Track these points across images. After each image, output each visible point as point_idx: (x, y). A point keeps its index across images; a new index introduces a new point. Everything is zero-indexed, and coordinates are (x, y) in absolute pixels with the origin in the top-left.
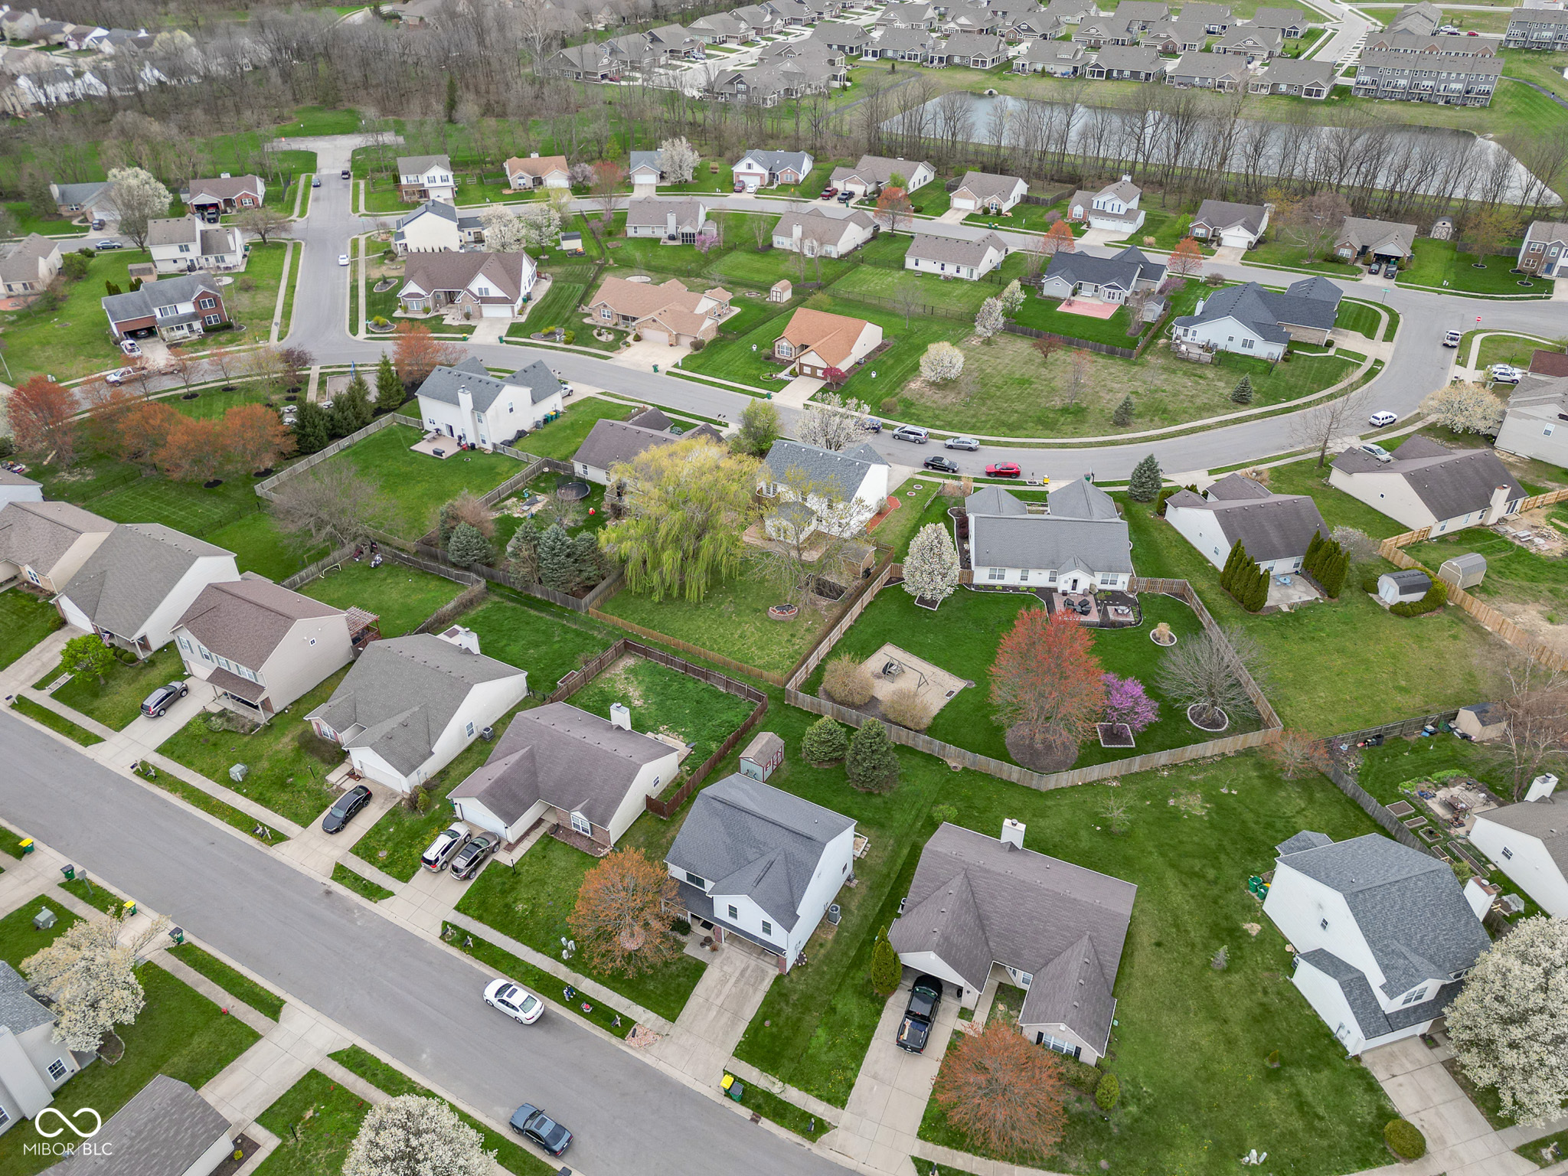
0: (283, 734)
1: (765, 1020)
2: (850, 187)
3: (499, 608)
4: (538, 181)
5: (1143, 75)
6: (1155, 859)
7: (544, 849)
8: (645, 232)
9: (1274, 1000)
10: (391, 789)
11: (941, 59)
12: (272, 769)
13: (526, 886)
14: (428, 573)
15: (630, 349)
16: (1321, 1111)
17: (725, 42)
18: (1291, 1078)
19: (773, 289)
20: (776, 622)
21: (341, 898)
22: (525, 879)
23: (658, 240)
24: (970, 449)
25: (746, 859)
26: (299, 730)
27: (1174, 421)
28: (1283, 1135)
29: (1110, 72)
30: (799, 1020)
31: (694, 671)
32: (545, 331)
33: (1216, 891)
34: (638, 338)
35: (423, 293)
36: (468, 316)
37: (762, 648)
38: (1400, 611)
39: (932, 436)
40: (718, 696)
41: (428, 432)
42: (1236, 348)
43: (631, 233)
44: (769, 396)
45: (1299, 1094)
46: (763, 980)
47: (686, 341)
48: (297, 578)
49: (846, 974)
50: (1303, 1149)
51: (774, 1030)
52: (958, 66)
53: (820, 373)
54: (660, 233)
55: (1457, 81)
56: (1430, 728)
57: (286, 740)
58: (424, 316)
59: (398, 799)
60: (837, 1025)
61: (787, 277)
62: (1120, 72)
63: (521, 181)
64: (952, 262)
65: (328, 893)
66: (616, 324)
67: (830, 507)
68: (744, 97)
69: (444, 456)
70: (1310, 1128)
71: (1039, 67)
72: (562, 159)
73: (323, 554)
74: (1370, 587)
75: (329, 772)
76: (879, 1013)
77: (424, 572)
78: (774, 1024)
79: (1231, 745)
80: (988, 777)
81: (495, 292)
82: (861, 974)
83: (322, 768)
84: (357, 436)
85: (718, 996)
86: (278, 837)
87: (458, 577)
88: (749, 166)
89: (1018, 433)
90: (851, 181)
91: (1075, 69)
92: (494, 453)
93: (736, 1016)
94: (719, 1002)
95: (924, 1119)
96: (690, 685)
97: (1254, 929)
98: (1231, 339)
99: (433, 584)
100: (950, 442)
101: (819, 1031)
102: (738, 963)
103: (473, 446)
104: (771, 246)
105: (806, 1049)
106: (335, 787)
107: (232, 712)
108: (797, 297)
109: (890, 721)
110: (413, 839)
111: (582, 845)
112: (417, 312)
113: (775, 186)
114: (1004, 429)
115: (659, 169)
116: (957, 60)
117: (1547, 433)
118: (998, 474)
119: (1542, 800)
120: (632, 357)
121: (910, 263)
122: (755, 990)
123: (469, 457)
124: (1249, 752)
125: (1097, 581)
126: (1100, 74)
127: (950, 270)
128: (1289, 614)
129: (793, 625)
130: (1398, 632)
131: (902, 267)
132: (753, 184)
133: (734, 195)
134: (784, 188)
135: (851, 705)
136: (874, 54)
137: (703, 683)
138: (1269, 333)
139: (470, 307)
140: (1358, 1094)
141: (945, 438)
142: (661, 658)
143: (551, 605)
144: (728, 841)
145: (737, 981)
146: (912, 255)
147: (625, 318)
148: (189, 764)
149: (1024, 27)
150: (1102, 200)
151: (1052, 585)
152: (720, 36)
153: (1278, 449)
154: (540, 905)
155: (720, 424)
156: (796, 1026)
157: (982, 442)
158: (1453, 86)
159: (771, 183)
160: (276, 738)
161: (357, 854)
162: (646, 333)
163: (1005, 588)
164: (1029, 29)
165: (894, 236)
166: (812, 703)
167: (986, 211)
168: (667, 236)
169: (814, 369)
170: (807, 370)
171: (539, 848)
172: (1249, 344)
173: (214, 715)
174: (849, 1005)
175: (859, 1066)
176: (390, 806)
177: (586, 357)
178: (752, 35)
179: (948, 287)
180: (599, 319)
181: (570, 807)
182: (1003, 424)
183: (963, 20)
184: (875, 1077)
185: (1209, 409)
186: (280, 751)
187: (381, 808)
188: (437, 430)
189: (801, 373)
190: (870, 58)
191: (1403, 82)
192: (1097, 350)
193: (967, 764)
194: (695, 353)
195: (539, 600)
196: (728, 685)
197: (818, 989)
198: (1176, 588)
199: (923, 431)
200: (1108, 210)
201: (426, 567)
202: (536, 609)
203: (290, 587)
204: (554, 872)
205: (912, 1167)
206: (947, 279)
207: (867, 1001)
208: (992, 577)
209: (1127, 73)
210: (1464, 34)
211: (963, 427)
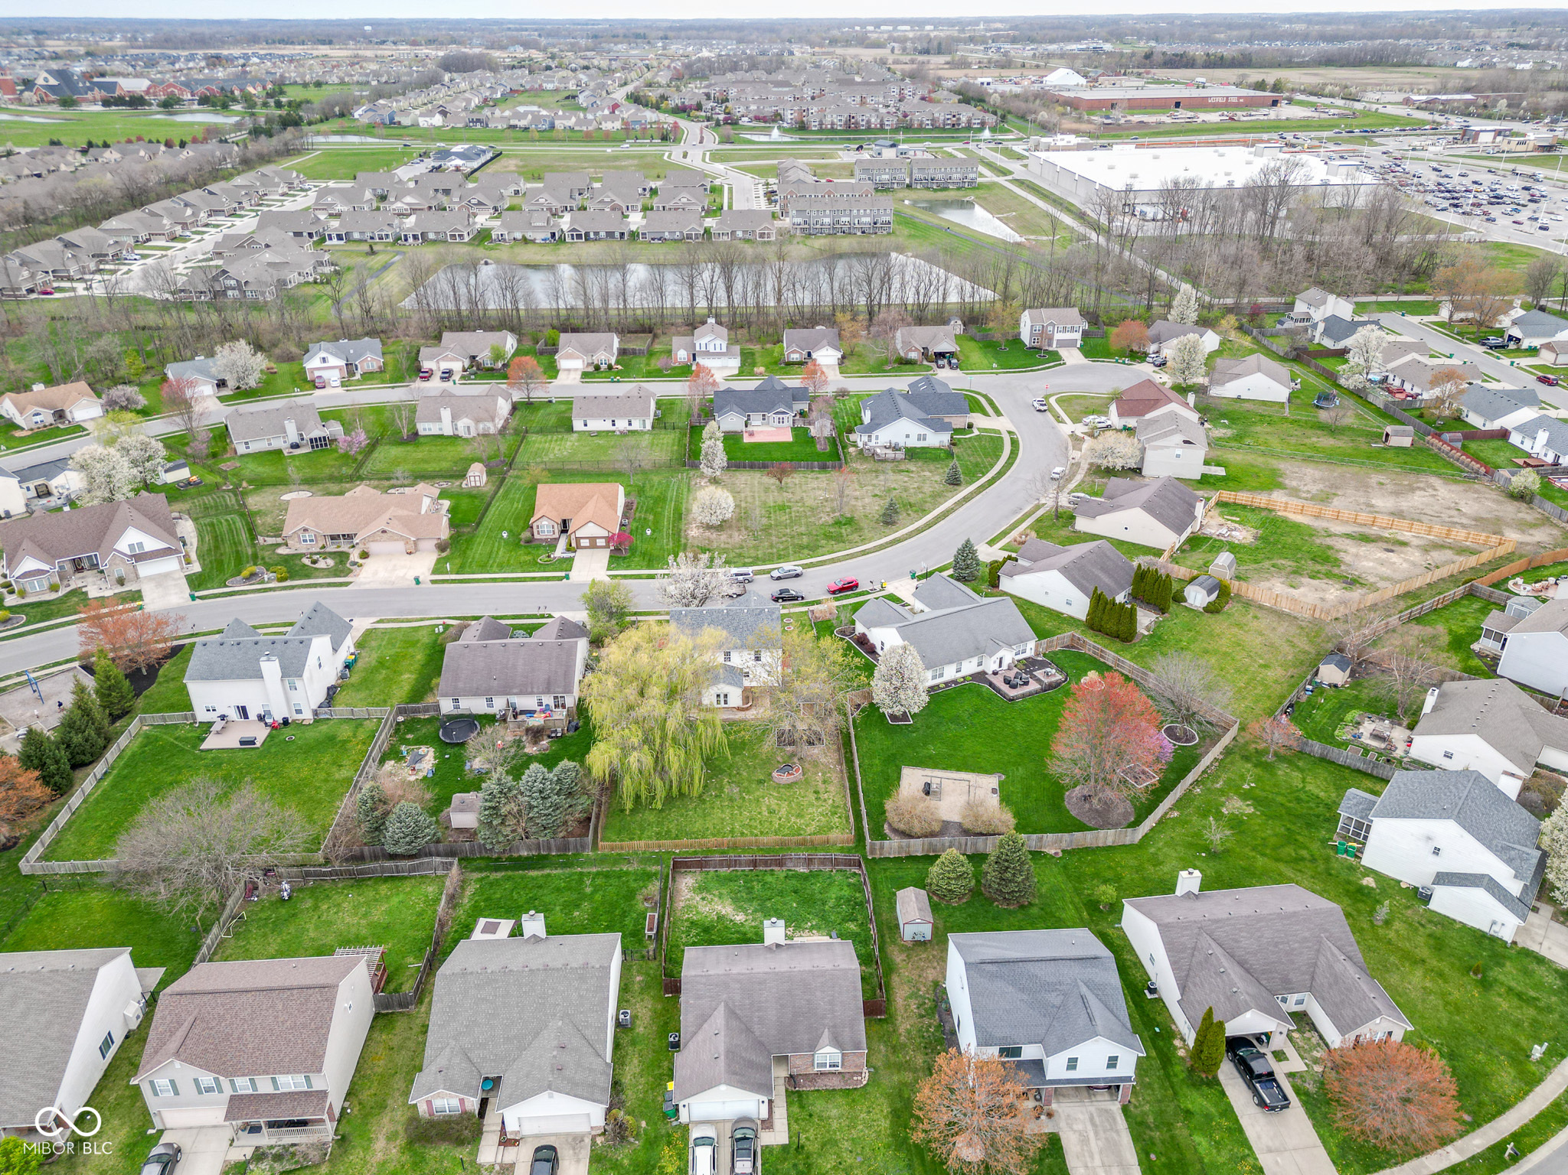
0: (370, 1140)
1: (1147, 1154)
2: (445, 365)
3: (491, 884)
4: (60, 415)
5: (617, 235)
6: (1261, 862)
7: (802, 1107)
8: (258, 446)
9: (1431, 928)
10: (568, 1134)
11: (415, 237)
13: (820, 1155)
14: (364, 880)
15: (365, 568)
16: (1533, 994)
17: (148, 240)
18: (1496, 980)
19: (470, 473)
20: (790, 786)
22: (812, 1147)
23: (279, 452)
24: (797, 576)
25: (1053, 1006)
26: (401, 1116)
27: (924, 512)
28: (1531, 1025)
29: (587, 234)
30: (1172, 1137)
31: (766, 863)
32: (245, 573)
33: (1321, 867)
34: (365, 555)
35: (46, 567)
36: (121, 582)
37: (800, 816)
38: (1212, 609)
39: (756, 573)
40: (805, 878)
41: (210, 724)
42: (913, 443)
43: (241, 450)
44: (567, 577)
45: (1510, 989)
46: (1114, 1119)
47: (429, 545)
48: (204, 949)
49: (1168, 1076)
50: (1551, 1028)
51: (1163, 1159)
52: (434, 241)
53: (601, 542)
54: (278, 444)
55: (865, 215)
56: (1310, 687)
57: (380, 1144)
58: (53, 596)
59: (588, 1141)
60: (1206, 1125)
61: (479, 460)
62: (597, 233)
63: (38, 418)
64: (621, 417)
66: (324, 547)
67: (758, 659)
68: (236, 292)
69: (258, 744)
70: (1540, 1010)
71: (518, 236)
72: (82, 385)
73: (217, 908)
74: (1179, 598)
75: (475, 1153)
76: (1223, 1093)
77: (358, 880)
78: (1160, 1154)
79: (1216, 752)
80: (1088, 850)
81: (151, 544)
82: (1178, 1068)
83: (462, 1153)
84: (111, 755)
85: (1092, 1157)
87: (413, 869)
88: (324, 360)
89: (820, 551)
90: (445, 359)
91: (553, 235)
92: (316, 721)
93: (1122, 1165)
94: (1097, 1162)
95: (1334, 1163)
96: (769, 879)
97: (1369, 882)
98: (908, 436)
99: (384, 889)
100: (776, 574)
101: (1197, 1138)
102: (1081, 1116)
103: (286, 722)
104: (416, 434)
105: (1201, 1160)
106: (497, 1168)
107: (271, 1147)
108: (494, 478)
109: (981, 834)
110: (648, 1174)
111: (835, 1083)
112: (42, 592)
113: (358, 376)
114: (806, 551)
115: (213, 377)
116: (431, 236)
117: (1178, 456)
118: (842, 590)
119: (1435, 709)
120: (371, 575)
121: (578, 425)
122: (1117, 1132)
123: (287, 733)
124: (1228, 752)
125: (1009, 656)
126: (579, 236)
127: (622, 425)
128: (1151, 636)
129: (807, 782)
130: (1217, 623)
131: (570, 429)
132: (334, 377)
133: (318, 392)
134: (368, 376)
135: (932, 835)
136: (339, 237)
137: (780, 872)
138: (938, 426)
139: (121, 570)
140: (1540, 971)
141: (769, 572)
142: (721, 864)
143: (545, 857)
144: (1025, 997)
145: (1096, 1133)
146: (579, 416)
147: (333, 538)
149: (474, 201)
150: (703, 341)
151: (980, 669)
152: (143, 235)
153: (1015, 512)
154: (851, 1167)
155: (542, 616)
156: (1173, 1143)
157: (805, 566)
158: (864, 220)
159: (351, 373)
160: (366, 1149)
162: (373, 547)
163: (947, 684)
164: (480, 203)
165: (531, 403)
166: (900, 847)
167: (597, 368)
168: (288, 445)
169: (593, 540)
170: (585, 543)
171: (796, 1109)
172: (924, 438)
173: (247, 1163)
174: (1196, 1101)
175: (1250, 1148)
176: (585, 1154)
177: (319, 589)
178: (178, 229)
179: (631, 441)
180: (298, 546)
181: (813, 1047)
182: (802, 547)
183: (409, 199)
184: (1270, 1151)
185: (937, 497)
186: (385, 1162)
187: (578, 1161)
188: (223, 717)
189: (579, 547)
190: (335, 241)
191: (827, 220)
192: (810, 468)
193: (1064, 845)
194: (444, 555)
195: (527, 858)
196: (809, 862)
197: (1159, 1101)
198: (1067, 642)
199: (750, 570)
200: (712, 350)
201: (361, 872)
202: (539, 869)
203: (203, 960)
204: (835, 1125)
206: (623, 434)
207: (1204, 1088)
208: (934, 677)
209: (603, 234)
210: (823, 181)
211: (781, 557)
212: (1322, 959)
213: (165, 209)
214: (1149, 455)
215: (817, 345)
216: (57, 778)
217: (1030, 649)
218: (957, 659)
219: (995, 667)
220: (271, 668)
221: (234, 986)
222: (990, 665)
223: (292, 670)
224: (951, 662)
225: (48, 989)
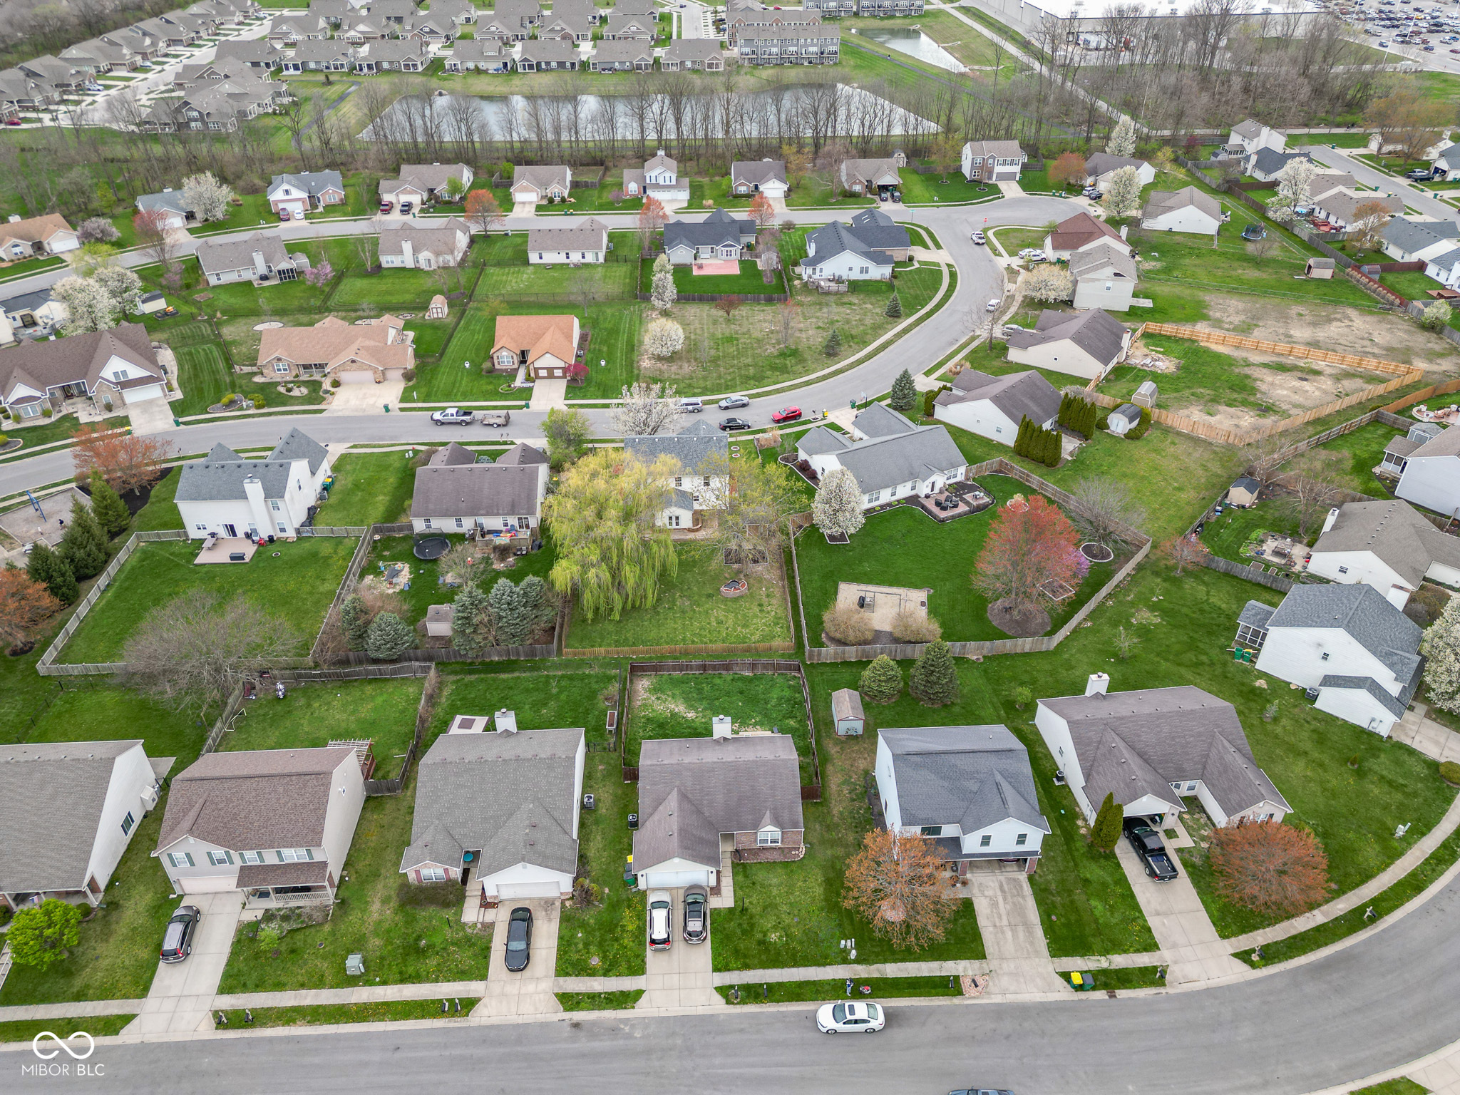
0: (367, 902)
1: (1049, 916)
2: (404, 198)
3: (466, 685)
4: (38, 246)
5: (568, 65)
6: (1164, 665)
7: (746, 876)
8: (229, 277)
9: (1316, 724)
10: (540, 899)
11: (370, 67)
12: (389, 942)
13: (761, 916)
14: (351, 681)
15: (337, 396)
16: (1401, 781)
17: (110, 70)
18: (1370, 770)
19: (432, 305)
20: (736, 600)
21: (594, 1023)
22: (753, 910)
23: (249, 283)
24: (744, 405)
25: (971, 792)
26: (393, 883)
27: (865, 344)
28: (1398, 807)
29: (538, 64)
30: (1072, 902)
31: (714, 668)
32: (225, 400)
33: (1219, 670)
34: (336, 384)
35: (38, 394)
36: (109, 408)
37: (745, 626)
38: (1132, 436)
39: (705, 403)
40: (750, 680)
41: (202, 541)
42: (856, 275)
43: (213, 281)
44: (527, 406)
45: (1382, 777)
46: (1021, 887)
47: (396, 375)
48: (210, 741)
49: (1070, 850)
50: (1415, 810)
51: (1063, 920)
52: (388, 72)
53: (558, 373)
54: (247, 275)
55: (813, 45)
56: (1219, 508)
57: (376, 906)
58: (46, 421)
59: (558, 904)
60: (1103, 891)
61: (441, 292)
62: (548, 64)
63: (17, 250)
64: (575, 249)
65: (576, 1025)
66: (297, 376)
67: (707, 484)
68: (199, 124)
69: (247, 560)
70: (1407, 795)
71: (471, 65)
72: (57, 217)
73: (220, 705)
74: (1103, 425)
75: (459, 913)
76: (1119, 865)
77: (346, 682)
78: (1059, 916)
79: (1129, 568)
80: (1007, 656)
81: (135, 372)
82: (1079, 844)
83: (449, 914)
84: (112, 568)
85: (1000, 917)
86: (468, 1005)
87: (395, 672)
88: (287, 192)
89: (765, 381)
90: (405, 192)
91: (505, 65)
92: (299, 539)
93: (1028, 927)
94: (1005, 922)
95: (1214, 924)
96: (717, 681)
97: (1261, 683)
98: (851, 269)
99: (369, 689)
100: (723, 404)
101: (1093, 903)
102: (992, 884)
103: (271, 539)
104: (379, 266)
105: (1096, 921)
106: (479, 926)
107: (280, 909)
108: (456, 310)
109: (910, 642)
110: (611, 931)
111: (776, 856)
112: (36, 418)
113: (320, 209)
114: (752, 382)
115: (181, 209)
116: (385, 65)
117: (1108, 288)
118: (786, 419)
119: (1334, 528)
120: (343, 402)
121: (533, 258)
122: (1024, 897)
123: (273, 551)
124: (1140, 567)
125: (940, 480)
126: (531, 67)
127: (575, 257)
128: (1074, 461)
129: (752, 596)
130: (1137, 449)
131: (526, 262)
132: (297, 209)
133: (283, 225)
134: (330, 209)
135: (866, 642)
136: (296, 67)
137: (728, 676)
138: (880, 259)
139: (107, 397)
140: (1411, 761)
141: (717, 401)
142: (674, 668)
143: (514, 662)
144: (946, 784)
145: (1005, 899)
146: (534, 249)
147: (306, 367)
148: (279, 986)
149: (427, 30)
150: (653, 174)
151: (913, 493)
152: (104, 65)
153: (952, 344)
154: (789, 926)
155: (505, 443)
156: (1073, 907)
157: (751, 396)
158: (811, 49)
159: (314, 206)
160: (364, 911)
161: (567, 974)
162: (344, 376)
163: (882, 507)
164: (432, 32)
165: (488, 236)
166: (836, 653)
167: (551, 201)
168: (257, 276)
169: (550, 370)
170: (543, 373)
171: (740, 878)
172: (864, 270)
173: (259, 922)
174: (1094, 871)
175: (1140, 911)
176: (556, 915)
177: (295, 416)
178: (138, 59)
179: (585, 273)
180: (273, 374)
181: (756, 826)
182: (748, 378)
183: (362, 28)
184: (1158, 914)
185: (878, 329)
186: (380, 922)
187: (550, 920)
188: (213, 535)
189: (537, 377)
190: (292, 71)
191: (774, 50)
192: (756, 300)
193: (985, 652)
194: (411, 384)
195: (498, 663)
196: (753, 666)
197: (1061, 872)
198: (996, 466)
199: (699, 400)
200: (662, 183)
201: (347, 675)
202: (509, 672)
203: (209, 751)
204: (775, 892)
205: (1238, 962)
206: (578, 267)
207: (1103, 861)
208: (870, 501)
209: (554, 64)
210: (771, 8)
211: (729, 388)
212: (1214, 751)
213: (124, 38)
214: (1081, 288)
215: (763, 178)
216: (64, 589)
217: (960, 474)
218: (892, 483)
219: (928, 491)
220: (254, 489)
221: (237, 773)
222: (923, 489)
223: (274, 492)
224: (886, 487)
225: (72, 775)
